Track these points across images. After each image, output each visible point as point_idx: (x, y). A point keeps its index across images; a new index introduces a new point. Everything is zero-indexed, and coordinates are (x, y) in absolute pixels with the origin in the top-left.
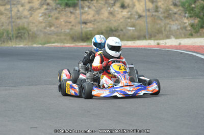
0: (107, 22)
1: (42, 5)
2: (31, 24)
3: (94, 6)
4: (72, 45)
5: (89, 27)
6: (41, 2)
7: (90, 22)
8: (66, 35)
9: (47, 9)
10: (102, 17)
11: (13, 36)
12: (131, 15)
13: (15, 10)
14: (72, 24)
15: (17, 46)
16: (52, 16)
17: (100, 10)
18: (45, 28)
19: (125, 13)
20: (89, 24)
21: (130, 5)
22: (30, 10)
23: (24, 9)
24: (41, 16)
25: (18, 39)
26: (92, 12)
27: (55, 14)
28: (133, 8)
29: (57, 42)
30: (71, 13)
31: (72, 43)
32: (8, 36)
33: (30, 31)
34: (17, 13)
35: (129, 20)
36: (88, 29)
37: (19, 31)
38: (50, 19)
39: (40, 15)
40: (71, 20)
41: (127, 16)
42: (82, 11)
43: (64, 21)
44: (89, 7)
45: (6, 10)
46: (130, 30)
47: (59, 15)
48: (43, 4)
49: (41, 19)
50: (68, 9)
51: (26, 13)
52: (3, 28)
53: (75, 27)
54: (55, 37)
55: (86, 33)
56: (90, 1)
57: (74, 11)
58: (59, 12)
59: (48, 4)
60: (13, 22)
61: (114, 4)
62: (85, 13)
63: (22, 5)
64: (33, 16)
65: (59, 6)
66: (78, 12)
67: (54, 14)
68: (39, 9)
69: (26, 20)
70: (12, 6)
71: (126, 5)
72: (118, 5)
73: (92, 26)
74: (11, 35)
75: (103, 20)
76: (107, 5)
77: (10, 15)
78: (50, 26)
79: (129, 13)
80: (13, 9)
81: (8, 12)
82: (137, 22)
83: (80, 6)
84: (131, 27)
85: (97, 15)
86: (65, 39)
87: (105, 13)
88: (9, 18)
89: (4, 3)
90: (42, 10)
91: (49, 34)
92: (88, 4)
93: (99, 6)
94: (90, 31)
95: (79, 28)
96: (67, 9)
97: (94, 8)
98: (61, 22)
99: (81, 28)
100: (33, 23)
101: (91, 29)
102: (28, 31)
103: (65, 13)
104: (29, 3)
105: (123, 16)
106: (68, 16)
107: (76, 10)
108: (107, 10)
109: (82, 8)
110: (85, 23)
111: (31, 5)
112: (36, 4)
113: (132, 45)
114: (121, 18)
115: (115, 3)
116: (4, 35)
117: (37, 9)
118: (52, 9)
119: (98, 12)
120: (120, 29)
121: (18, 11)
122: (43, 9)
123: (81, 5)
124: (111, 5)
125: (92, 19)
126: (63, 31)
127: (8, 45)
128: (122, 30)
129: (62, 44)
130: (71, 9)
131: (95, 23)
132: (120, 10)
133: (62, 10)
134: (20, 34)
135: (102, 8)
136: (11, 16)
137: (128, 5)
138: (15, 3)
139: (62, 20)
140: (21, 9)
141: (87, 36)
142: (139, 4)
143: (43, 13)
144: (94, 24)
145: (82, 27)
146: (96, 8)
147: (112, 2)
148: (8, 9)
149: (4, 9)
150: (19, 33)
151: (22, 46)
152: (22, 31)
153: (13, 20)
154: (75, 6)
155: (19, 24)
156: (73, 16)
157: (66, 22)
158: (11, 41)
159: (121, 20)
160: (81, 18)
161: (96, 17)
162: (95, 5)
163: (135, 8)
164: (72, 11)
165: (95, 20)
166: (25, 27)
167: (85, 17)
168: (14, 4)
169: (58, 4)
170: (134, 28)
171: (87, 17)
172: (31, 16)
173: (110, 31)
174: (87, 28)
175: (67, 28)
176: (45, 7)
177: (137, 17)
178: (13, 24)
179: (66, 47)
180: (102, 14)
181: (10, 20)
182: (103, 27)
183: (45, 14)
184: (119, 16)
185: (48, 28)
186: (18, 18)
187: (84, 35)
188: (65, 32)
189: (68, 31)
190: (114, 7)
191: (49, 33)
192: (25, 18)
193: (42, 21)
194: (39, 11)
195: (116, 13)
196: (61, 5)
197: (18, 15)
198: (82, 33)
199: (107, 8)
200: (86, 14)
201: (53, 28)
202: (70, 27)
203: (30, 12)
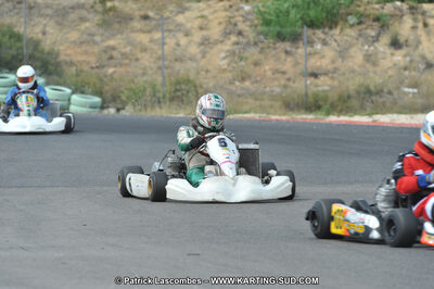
0: (360, 74)
1: (227, 34)
2: (203, 73)
3: (335, 41)
4: (284, 118)
5: (323, 85)
6: (225, 29)
7: (326, 74)
8: (273, 97)
9: (237, 43)
10: (350, 63)
11: (164, 97)
12: (411, 61)
13: (170, 42)
14: (287, 76)
15: (173, 115)
16: (247, 58)
17: (347, 49)
18: (231, 83)
19: (399, 57)
20: (322, 78)
21: (410, 42)
22: (202, 44)
23: (190, 41)
24: (224, 58)
25: (175, 103)
26: (329, 53)
27: (253, 53)
28: (417, 47)
29: (255, 112)
30: (287, 52)
31: (284, 115)
32: (154, 95)
33: (201, 87)
34: (175, 49)
35: (407, 73)
36: (320, 89)
37: (178, 87)
38: (243, 63)
39: (223, 55)
40: (284, 68)
41: (402, 64)
42: (309, 49)
43: (271, 69)
44: (325, 43)
45: (151, 41)
46: (407, 94)
47: (262, 57)
48: (230, 34)
49: (224, 63)
50: (282, 46)
51: (194, 50)
52: (145, 78)
53: (294, 82)
54: (251, 101)
55: (316, 95)
56: (327, 30)
57: (293, 50)
58: (262, 51)
59: (240, 33)
60: (167, 68)
61: (376, 39)
62: (315, 53)
63: (187, 34)
64: (208, 56)
65: (262, 37)
66: (301, 51)
67: (253, 55)
68: (222, 42)
69: (194, 65)
70: (166, 34)
71: (402, 40)
72: (385, 39)
73: (329, 82)
74: (161, 95)
75: (353, 71)
76: (361, 40)
77: (160, 52)
78: (243, 79)
79: (408, 59)
80: (167, 40)
81: (156, 47)
82: (423, 77)
83: (305, 40)
84: (409, 87)
85: (340, 60)
86: (272, 107)
87: (357, 56)
88: (159, 58)
89: (148, 28)
90: (228, 46)
91: (239, 96)
92: (322, 36)
93: (347, 41)
94: (324, 91)
95: (300, 86)
96: (278, 45)
97: (334, 44)
98: (265, 71)
99: (306, 86)
100: (207, 71)
101: (326, 88)
102: (195, 86)
103: (273, 52)
104: (201, 28)
105: (395, 65)
106: (279, 59)
107: (297, 48)
108: (361, 50)
109: (311, 43)
110: (315, 75)
111: (205, 33)
112: (215, 31)
113: (407, 122)
114: (389, 68)
115: (379, 35)
116: (148, 93)
117: (217, 42)
118: (248, 44)
119: (343, 53)
120: (385, 90)
121: (178, 45)
122: (229, 42)
123: (308, 37)
124: (371, 39)
125: (330, 67)
126: (268, 89)
127: (153, 114)
128: (390, 93)
129: (264, 115)
130: (287, 45)
131: (335, 75)
132: (389, 51)
133: (269, 47)
134: (179, 94)
135: (351, 46)
136: (163, 54)
137: (406, 41)
138: (171, 27)
139: (267, 68)
140: (183, 41)
141: (317, 101)
142: (429, 40)
143: (228, 51)
144: (332, 78)
145: (308, 82)
146: (339, 45)
147: (373, 33)
148: (157, 40)
149: (148, 40)
150: (177, 90)
151: (182, 115)
152: (183, 87)
153: (166, 63)
154: (295, 38)
155: (178, 73)
156: (289, 59)
157: (276, 71)
158: (161, 107)
159: (390, 73)
160: (306, 66)
161: (339, 63)
162: (338, 38)
163: (421, 47)
164: (289, 49)
165: (335, 70)
166: (192, 78)
167: (314, 63)
168: (170, 31)
169: (261, 33)
170: (415, 90)
171: (318, 64)
172: (204, 57)
173: (365, 93)
174: (317, 86)
175: (276, 83)
176: (234, 38)
177: (422, 66)
178: (166, 71)
179: (271, 120)
180: (352, 57)
181: (160, 63)
182: (352, 85)
183: (232, 54)
184: (386, 63)
185: (237, 83)
186: (176, 60)
187: (311, 99)
188: (272, 91)
189: (277, 90)
190: (376, 44)
191: (239, 92)
192: (191, 59)
193: (226, 67)
194: (219, 46)
195: (380, 56)
196: (266, 35)
197: (178, 52)
198: (306, 95)
199: (363, 45)
200: (317, 56)
201: (247, 83)
202: (283, 82)
203: (202, 47)
